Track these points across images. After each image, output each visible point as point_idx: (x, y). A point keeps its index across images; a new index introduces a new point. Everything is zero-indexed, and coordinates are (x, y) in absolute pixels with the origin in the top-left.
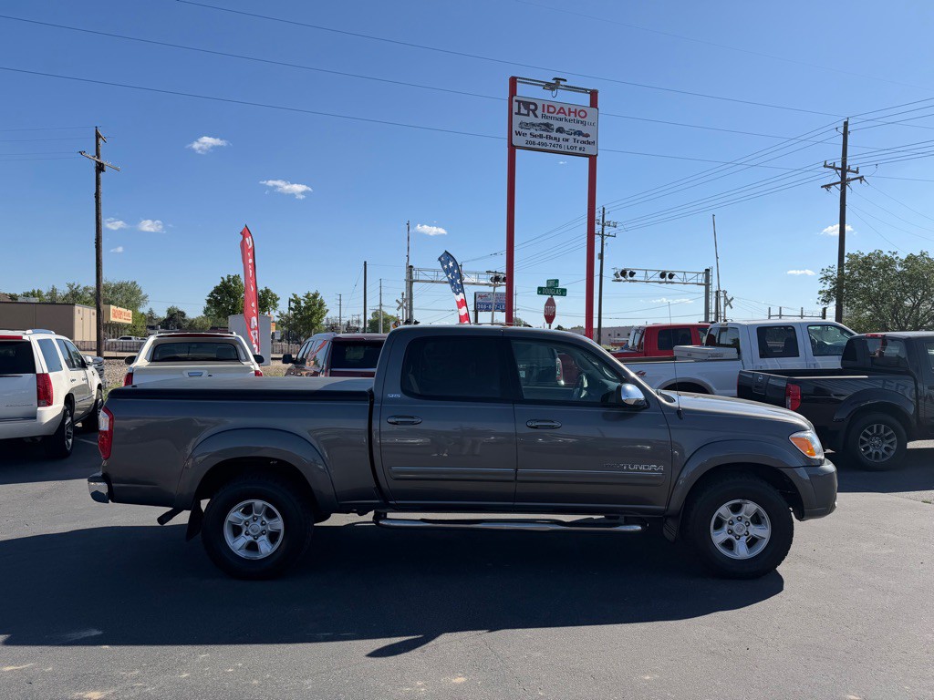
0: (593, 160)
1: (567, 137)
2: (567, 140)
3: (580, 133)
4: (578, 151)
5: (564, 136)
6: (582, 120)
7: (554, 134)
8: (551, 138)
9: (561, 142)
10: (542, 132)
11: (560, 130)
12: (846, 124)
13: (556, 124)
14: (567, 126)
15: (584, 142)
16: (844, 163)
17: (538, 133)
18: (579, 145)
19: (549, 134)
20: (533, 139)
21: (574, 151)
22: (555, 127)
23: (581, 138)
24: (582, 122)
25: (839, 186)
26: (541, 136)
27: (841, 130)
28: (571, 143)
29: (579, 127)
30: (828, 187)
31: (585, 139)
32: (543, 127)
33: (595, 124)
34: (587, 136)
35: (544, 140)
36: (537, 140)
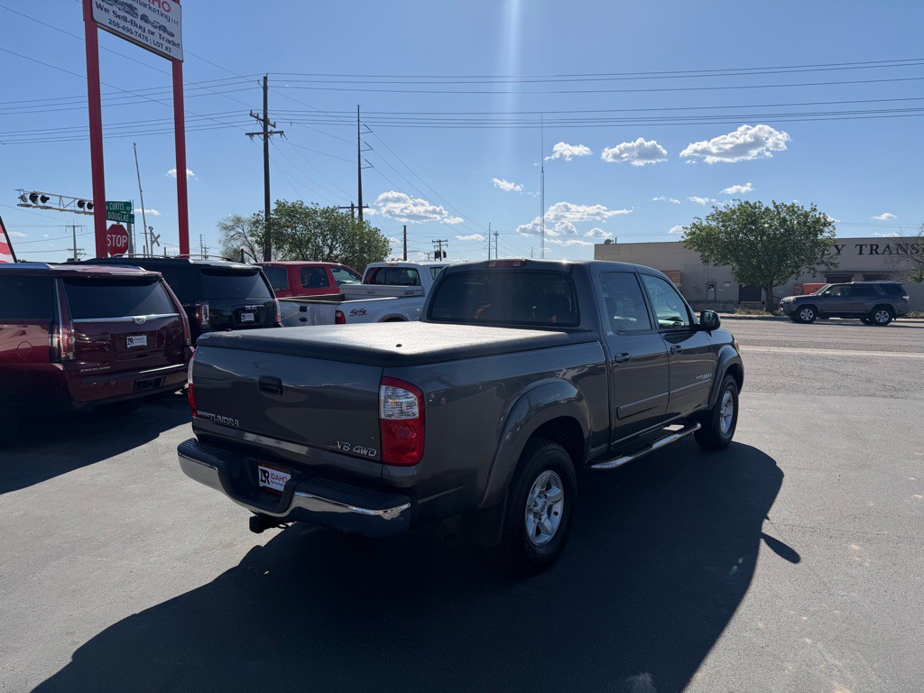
0: (177, 66)
1: (153, 30)
2: (153, 33)
3: (165, 30)
4: (164, 50)
5: (148, 27)
6: (167, 14)
7: (138, 21)
8: (136, 25)
9: (146, 34)
10: (126, 15)
11: (144, 18)
12: (265, 78)
13: (141, 10)
14: (152, 16)
15: (169, 42)
16: (265, 115)
17: (122, 13)
18: (166, 44)
19: (133, 19)
20: (117, 20)
21: (159, 49)
22: (140, 13)
23: (165, 35)
24: (166, 17)
25: (262, 136)
26: (125, 19)
27: (262, 83)
28: (156, 38)
29: (163, 21)
30: (251, 135)
31: (170, 38)
32: (127, 8)
33: (178, 23)
34: (173, 36)
35: (129, 25)
36: (122, 23)
